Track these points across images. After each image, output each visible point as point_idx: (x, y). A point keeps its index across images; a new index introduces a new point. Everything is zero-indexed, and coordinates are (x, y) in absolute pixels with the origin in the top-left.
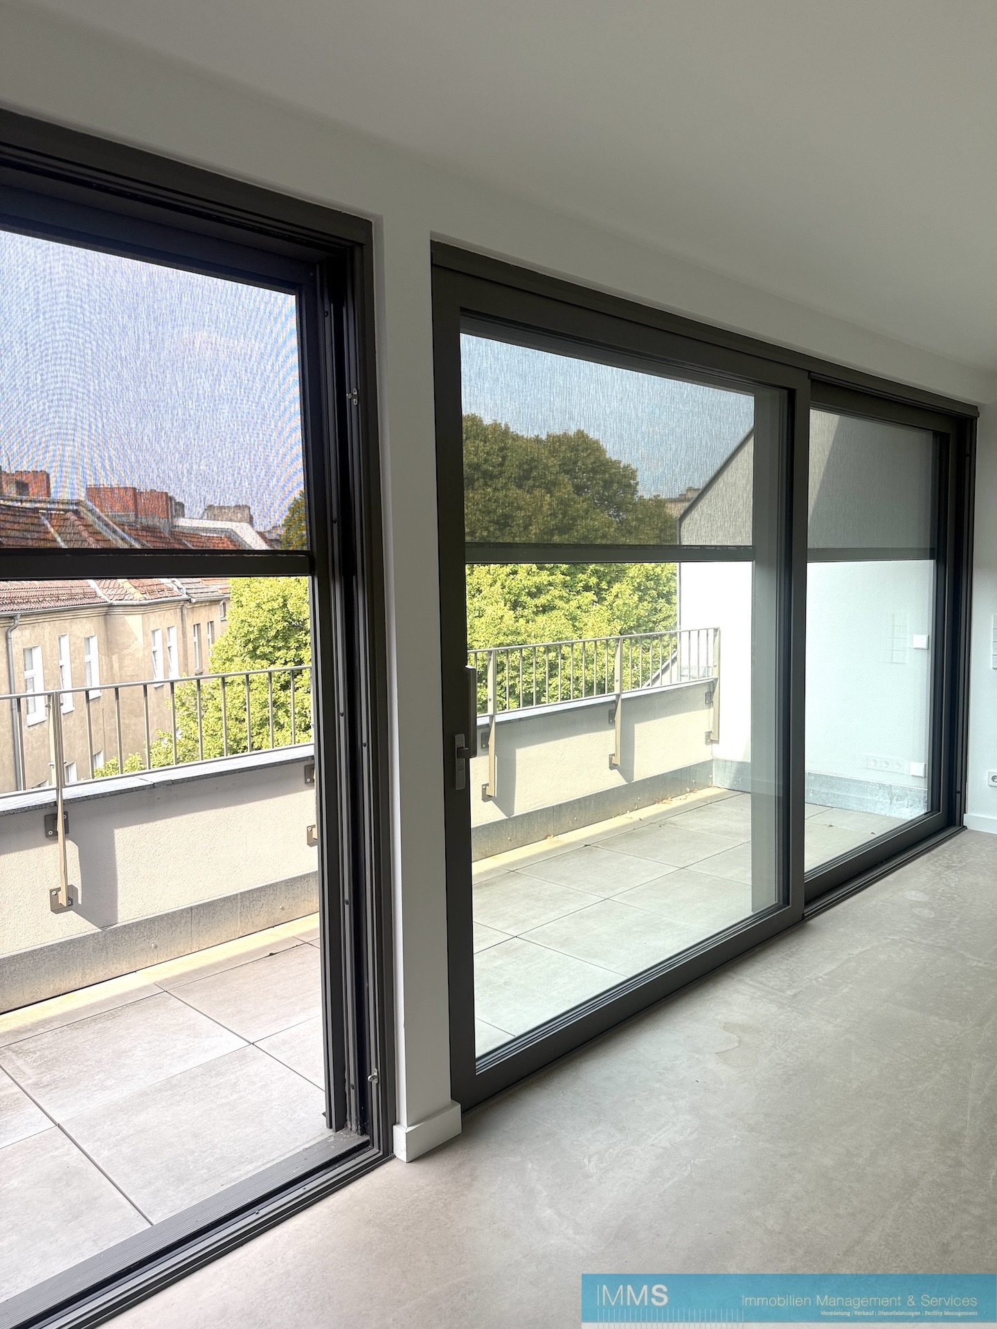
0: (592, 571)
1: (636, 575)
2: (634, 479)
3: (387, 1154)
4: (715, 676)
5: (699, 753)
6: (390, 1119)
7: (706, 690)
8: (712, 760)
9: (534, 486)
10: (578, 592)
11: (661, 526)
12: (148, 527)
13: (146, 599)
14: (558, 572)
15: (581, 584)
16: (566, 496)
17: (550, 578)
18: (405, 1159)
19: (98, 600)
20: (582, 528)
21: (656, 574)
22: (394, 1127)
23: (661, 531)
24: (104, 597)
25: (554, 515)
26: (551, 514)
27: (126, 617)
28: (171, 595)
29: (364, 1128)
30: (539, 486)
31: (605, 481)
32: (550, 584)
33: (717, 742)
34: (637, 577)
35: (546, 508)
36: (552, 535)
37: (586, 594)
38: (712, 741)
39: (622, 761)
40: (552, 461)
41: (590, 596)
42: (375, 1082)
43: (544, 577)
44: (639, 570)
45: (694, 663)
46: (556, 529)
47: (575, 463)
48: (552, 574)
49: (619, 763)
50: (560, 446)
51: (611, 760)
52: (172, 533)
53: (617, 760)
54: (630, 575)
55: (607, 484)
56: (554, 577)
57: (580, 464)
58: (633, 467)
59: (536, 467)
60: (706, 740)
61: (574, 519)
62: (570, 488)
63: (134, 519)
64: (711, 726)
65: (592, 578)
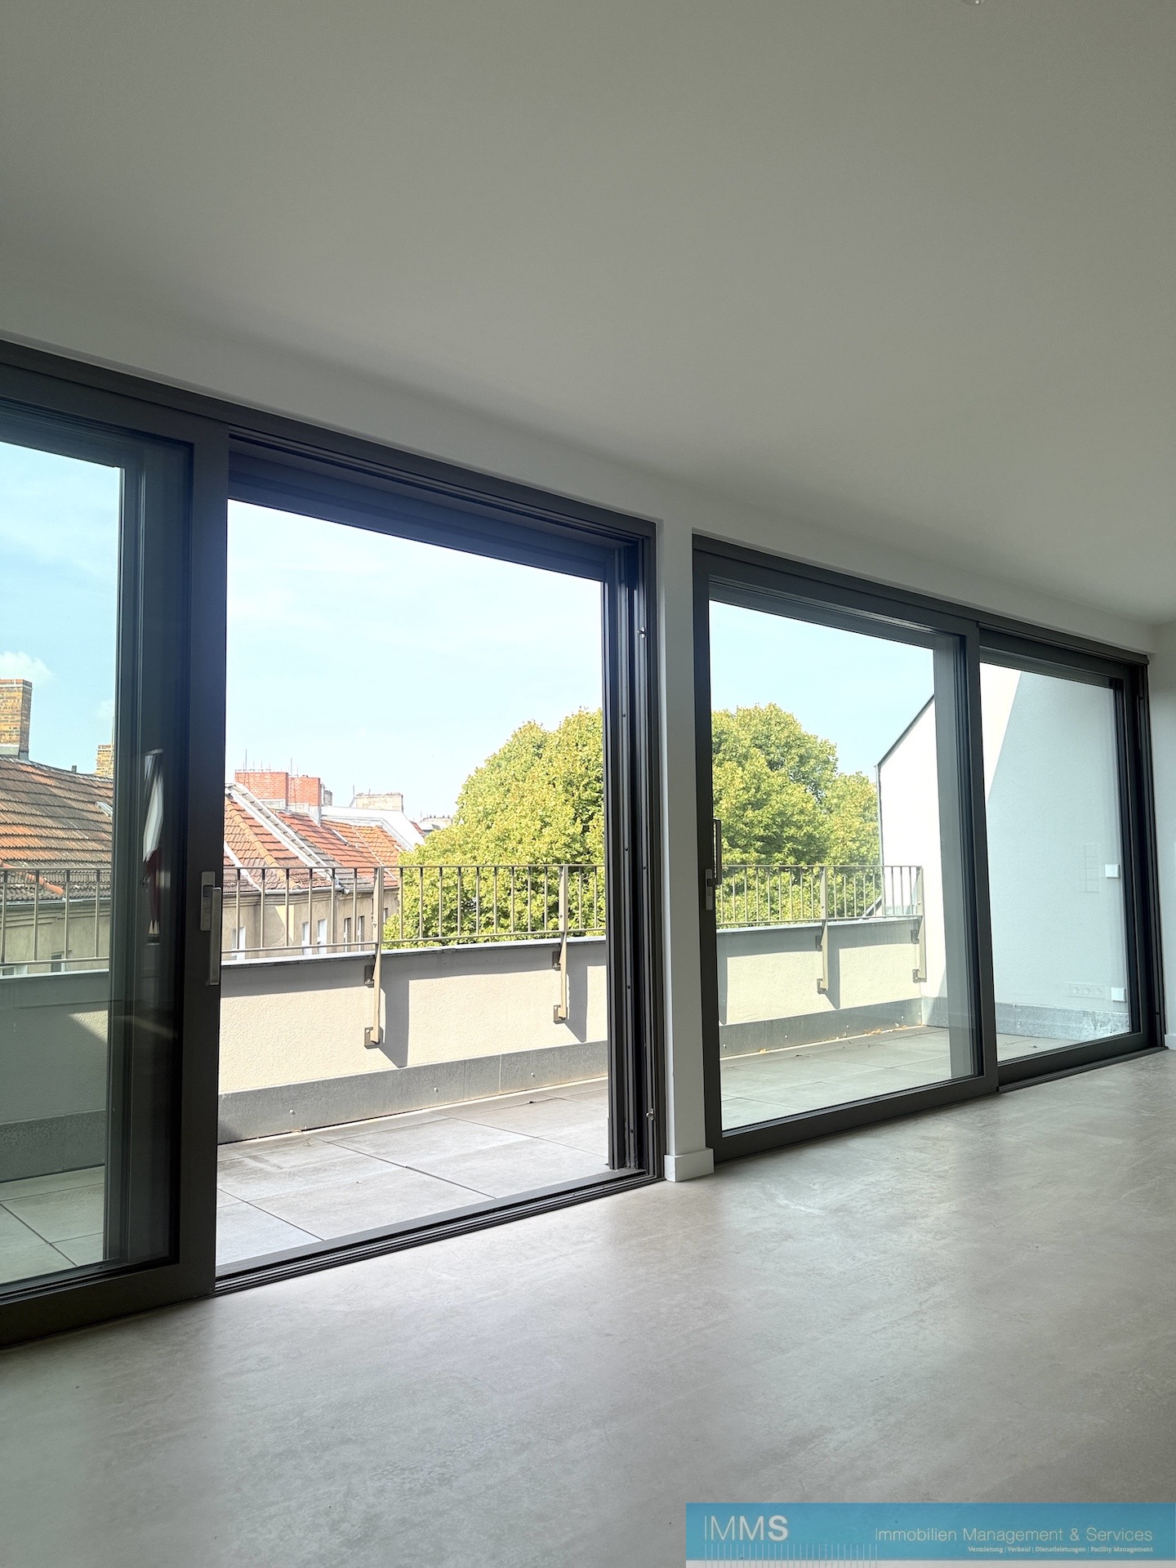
0: (789, 850)
1: (839, 855)
2: (833, 755)
3: (660, 1176)
4: (920, 914)
5: (905, 990)
6: (662, 1151)
7: (911, 927)
8: (921, 999)
9: (724, 759)
10: (775, 873)
11: (865, 804)
12: (297, 814)
13: (299, 888)
14: (752, 850)
15: (777, 864)
16: (759, 770)
17: (744, 856)
18: (674, 1180)
19: (250, 889)
20: (777, 803)
21: (861, 855)
22: (665, 1156)
23: (865, 810)
24: (255, 885)
25: (746, 789)
26: (744, 788)
27: (276, 907)
28: (324, 884)
29: (641, 1162)
30: (730, 760)
31: (801, 757)
32: (743, 862)
33: (925, 980)
34: (840, 858)
35: (737, 781)
36: (745, 810)
37: (783, 874)
38: (920, 980)
39: (831, 990)
40: (742, 734)
41: (787, 876)
42: (651, 1118)
43: (736, 856)
44: (842, 850)
45: (898, 903)
46: (749, 804)
47: (768, 737)
48: (745, 852)
49: (827, 987)
50: (750, 720)
51: (819, 984)
52: (322, 823)
53: (825, 985)
54: (832, 855)
55: (803, 760)
56: (747, 855)
57: (773, 738)
58: (832, 743)
59: (726, 740)
60: (914, 978)
61: (768, 794)
62: (762, 761)
63: (284, 805)
64: (918, 964)
65: (790, 858)
